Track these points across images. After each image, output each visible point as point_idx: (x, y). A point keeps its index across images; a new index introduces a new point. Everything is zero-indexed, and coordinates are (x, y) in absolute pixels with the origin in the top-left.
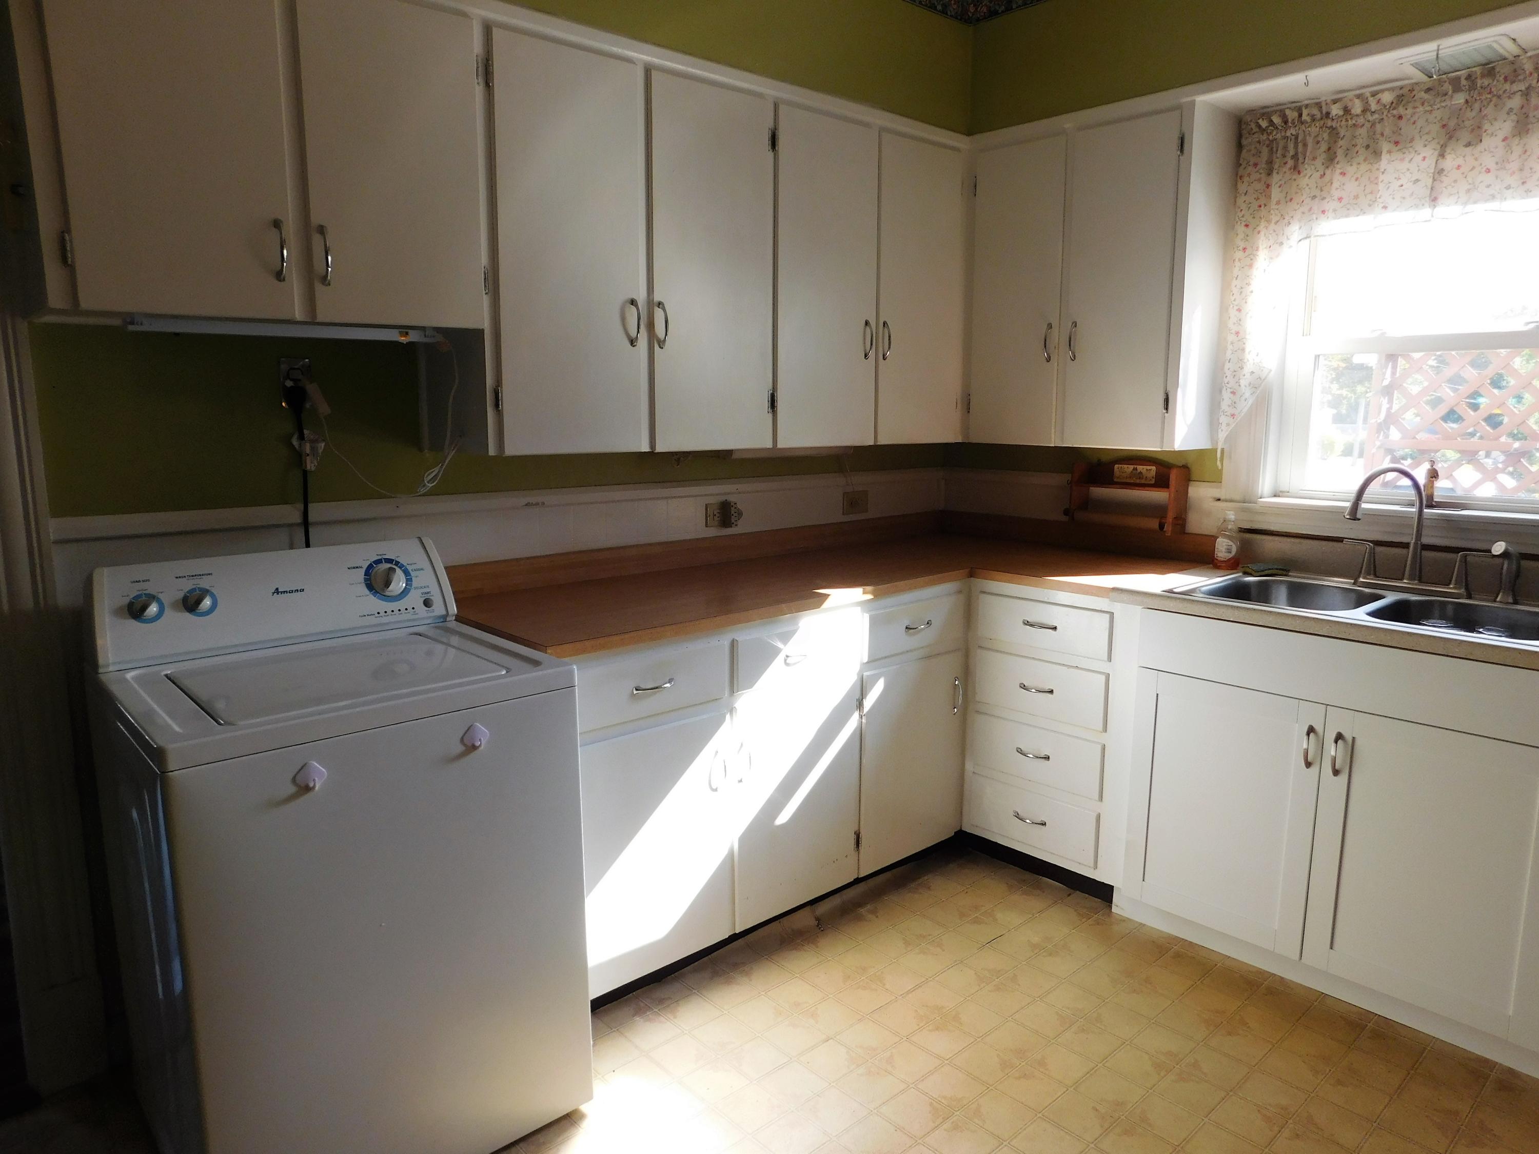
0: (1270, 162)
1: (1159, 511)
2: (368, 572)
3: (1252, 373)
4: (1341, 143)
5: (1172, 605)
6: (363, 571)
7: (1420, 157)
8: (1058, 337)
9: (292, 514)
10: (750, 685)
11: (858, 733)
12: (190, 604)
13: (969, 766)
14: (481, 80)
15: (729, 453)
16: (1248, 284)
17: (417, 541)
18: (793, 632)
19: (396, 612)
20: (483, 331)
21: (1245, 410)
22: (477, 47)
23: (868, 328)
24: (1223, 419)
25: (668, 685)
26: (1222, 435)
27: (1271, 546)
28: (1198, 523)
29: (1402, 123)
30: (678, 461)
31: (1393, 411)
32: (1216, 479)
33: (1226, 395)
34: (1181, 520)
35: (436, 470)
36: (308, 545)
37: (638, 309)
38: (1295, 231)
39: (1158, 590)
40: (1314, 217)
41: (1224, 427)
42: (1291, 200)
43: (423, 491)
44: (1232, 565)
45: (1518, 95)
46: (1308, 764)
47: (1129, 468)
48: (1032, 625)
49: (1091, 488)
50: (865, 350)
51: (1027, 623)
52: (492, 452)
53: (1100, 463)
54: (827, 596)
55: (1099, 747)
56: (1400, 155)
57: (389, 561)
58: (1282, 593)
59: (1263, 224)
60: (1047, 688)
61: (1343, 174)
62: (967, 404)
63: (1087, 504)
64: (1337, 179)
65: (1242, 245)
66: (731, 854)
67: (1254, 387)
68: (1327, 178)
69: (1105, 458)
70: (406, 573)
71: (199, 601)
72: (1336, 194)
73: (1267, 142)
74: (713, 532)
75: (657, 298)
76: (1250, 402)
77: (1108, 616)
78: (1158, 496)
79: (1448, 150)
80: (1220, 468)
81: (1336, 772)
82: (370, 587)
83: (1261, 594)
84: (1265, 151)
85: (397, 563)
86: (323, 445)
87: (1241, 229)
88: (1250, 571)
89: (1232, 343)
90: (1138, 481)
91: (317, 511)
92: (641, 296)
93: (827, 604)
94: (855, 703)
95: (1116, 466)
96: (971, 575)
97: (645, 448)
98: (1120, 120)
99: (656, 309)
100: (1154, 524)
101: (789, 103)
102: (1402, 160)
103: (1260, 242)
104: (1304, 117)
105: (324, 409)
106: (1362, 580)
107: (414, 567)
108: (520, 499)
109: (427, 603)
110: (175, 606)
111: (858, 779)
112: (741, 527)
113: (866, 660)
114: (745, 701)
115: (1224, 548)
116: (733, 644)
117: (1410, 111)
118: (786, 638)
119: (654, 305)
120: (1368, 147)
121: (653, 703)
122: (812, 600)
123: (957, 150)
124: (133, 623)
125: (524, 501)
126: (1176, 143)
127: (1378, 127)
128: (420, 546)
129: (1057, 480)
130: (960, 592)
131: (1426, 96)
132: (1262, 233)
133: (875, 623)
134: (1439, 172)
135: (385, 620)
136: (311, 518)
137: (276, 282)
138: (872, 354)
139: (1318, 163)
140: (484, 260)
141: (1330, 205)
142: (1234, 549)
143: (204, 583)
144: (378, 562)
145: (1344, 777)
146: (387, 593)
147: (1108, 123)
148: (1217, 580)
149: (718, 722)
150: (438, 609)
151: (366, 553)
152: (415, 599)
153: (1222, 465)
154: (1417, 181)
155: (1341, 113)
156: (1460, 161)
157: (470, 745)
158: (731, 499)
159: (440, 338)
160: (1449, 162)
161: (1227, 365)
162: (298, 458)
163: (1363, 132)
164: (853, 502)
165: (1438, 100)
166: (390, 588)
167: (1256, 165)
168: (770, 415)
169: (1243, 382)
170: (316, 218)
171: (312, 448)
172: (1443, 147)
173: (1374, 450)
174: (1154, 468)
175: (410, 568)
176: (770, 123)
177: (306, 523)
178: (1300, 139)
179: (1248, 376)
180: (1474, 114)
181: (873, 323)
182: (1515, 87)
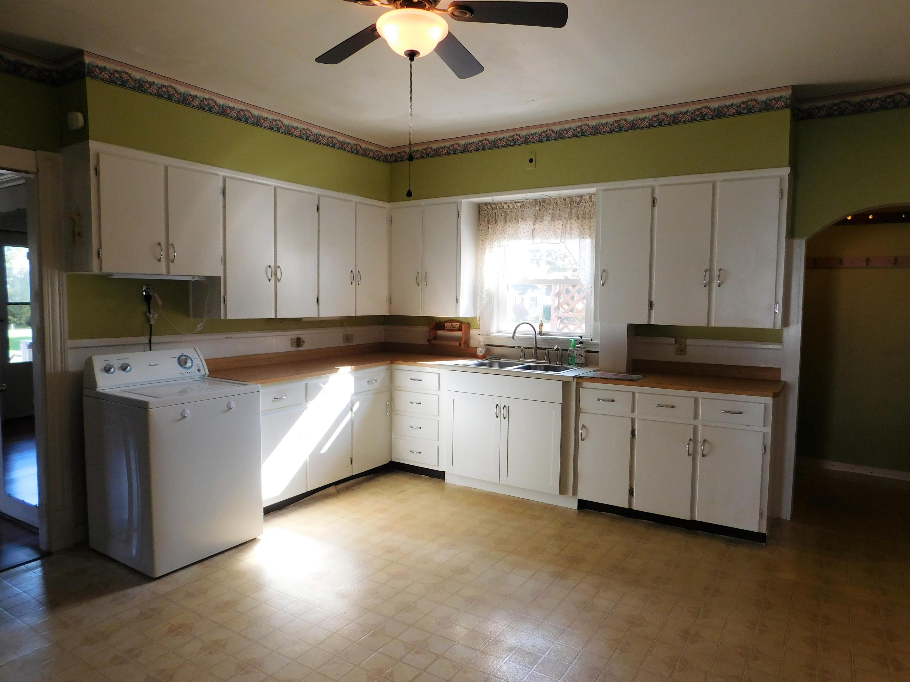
0: (488, 220)
1: (459, 339)
2: (179, 359)
3: (487, 290)
4: (508, 217)
5: (456, 369)
6: (177, 358)
7: (529, 224)
8: (421, 277)
9: (145, 339)
10: (312, 399)
11: (351, 403)
12: (124, 368)
13: (393, 436)
14: (222, 195)
15: (301, 319)
16: (483, 260)
17: (194, 349)
18: (328, 381)
19: (189, 373)
20: (220, 277)
21: (485, 303)
22: (221, 184)
23: (352, 273)
24: (478, 306)
25: (284, 397)
26: (478, 312)
27: (497, 350)
28: (473, 343)
29: (524, 213)
30: (281, 322)
31: (560, 302)
32: (478, 327)
33: (478, 298)
34: (467, 342)
35: (201, 324)
36: (151, 350)
37: (271, 269)
38: (496, 244)
39: (452, 364)
40: (502, 240)
41: (478, 309)
42: (495, 233)
43: (196, 331)
44: (484, 357)
45: (551, 210)
46: (497, 417)
47: (450, 324)
48: (413, 380)
49: (437, 332)
50: (351, 281)
51: (412, 379)
52: (222, 318)
53: (440, 322)
54: (339, 369)
55: (437, 421)
56: (523, 223)
57: (185, 356)
58: (497, 365)
59: (487, 240)
60: (419, 402)
61: (509, 227)
62: (390, 301)
63: (435, 338)
64: (508, 229)
65: (481, 247)
66: (306, 462)
67: (487, 295)
68: (505, 227)
69: (442, 320)
70: (191, 360)
71: (127, 367)
72: (508, 233)
73: (487, 214)
74: (294, 349)
75: (278, 265)
76: (487, 300)
77: (438, 374)
78: (459, 334)
79: (536, 223)
80: (479, 323)
81: (505, 418)
82: (180, 364)
83: (491, 365)
84: (487, 216)
85: (188, 356)
86: (157, 315)
87: (481, 242)
88: (487, 359)
89: (479, 280)
90: (453, 329)
91: (154, 339)
92: (272, 264)
93: (339, 372)
94: (350, 409)
95: (446, 323)
96: (392, 363)
97: (273, 317)
98: (438, 204)
99: (277, 268)
100: (457, 344)
101: (323, 196)
102: (524, 224)
103: (487, 247)
104: (497, 207)
105: (160, 302)
106: (521, 360)
107: (193, 358)
108: (223, 336)
109: (199, 370)
110: (118, 369)
111: (351, 437)
112: (305, 347)
113: (353, 393)
114: (311, 404)
115: (480, 351)
116: (306, 385)
117: (525, 209)
118: (325, 383)
119: (277, 267)
120: (515, 219)
121: (279, 404)
122: (334, 370)
123: (385, 208)
124: (106, 374)
125: (225, 336)
126: (456, 214)
127: (518, 213)
128: (194, 351)
129: (426, 328)
130: (388, 369)
131: (529, 206)
132: (487, 244)
133: (356, 380)
134: (534, 229)
135: (184, 376)
136: (152, 341)
137: (158, 262)
138: (354, 282)
139: (502, 222)
140: (222, 253)
141: (506, 236)
142: (483, 352)
143: (127, 362)
144: (181, 356)
145: (507, 419)
146: (185, 367)
147: (435, 204)
148: (475, 361)
149: (302, 412)
150: (202, 372)
151: (177, 353)
152: (194, 369)
153: (479, 322)
154: (528, 231)
155: (507, 207)
156: (539, 226)
157: (229, 407)
158: (300, 336)
159: (204, 279)
160: (537, 226)
161: (479, 288)
162: (148, 320)
163: (514, 214)
164: (348, 338)
165: (532, 207)
166: (187, 365)
167: (484, 221)
168: (317, 305)
169: (483, 294)
170: (171, 242)
171: (153, 316)
172: (535, 222)
173: (554, 317)
174: (458, 324)
175: (192, 358)
176: (317, 203)
177: (150, 343)
178: (496, 214)
179: (485, 291)
180: (541, 213)
181: (354, 271)
182: (550, 207)
